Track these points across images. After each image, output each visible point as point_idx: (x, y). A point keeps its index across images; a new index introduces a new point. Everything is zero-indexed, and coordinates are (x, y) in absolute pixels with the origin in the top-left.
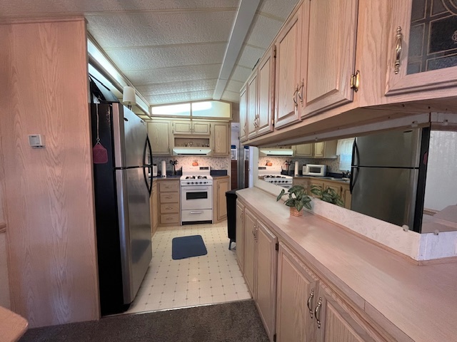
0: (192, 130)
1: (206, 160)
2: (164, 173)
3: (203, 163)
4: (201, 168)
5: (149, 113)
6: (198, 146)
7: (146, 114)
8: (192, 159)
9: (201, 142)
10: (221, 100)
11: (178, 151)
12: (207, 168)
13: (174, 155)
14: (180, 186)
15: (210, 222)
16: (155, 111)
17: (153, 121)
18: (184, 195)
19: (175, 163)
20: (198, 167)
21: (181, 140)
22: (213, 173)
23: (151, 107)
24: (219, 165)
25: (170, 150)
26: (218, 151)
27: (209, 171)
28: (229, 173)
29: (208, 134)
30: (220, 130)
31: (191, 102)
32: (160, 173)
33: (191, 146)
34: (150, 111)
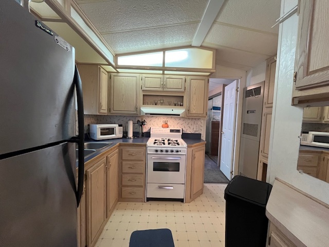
0: (163, 86)
1: (178, 121)
2: (131, 135)
3: (174, 124)
4: (172, 131)
5: (113, 64)
6: (170, 105)
7: (110, 64)
8: (161, 120)
9: (174, 100)
10: (202, 47)
11: (146, 110)
12: (178, 131)
13: (141, 114)
14: (146, 154)
15: (182, 200)
16: (122, 61)
17: (120, 74)
18: (150, 166)
19: (142, 124)
20: (168, 130)
21: (150, 97)
22: (185, 136)
23: (116, 56)
24: (192, 127)
25: (137, 109)
26: (193, 111)
27: (181, 133)
28: (203, 137)
29: (183, 90)
30: (197, 85)
31: (164, 50)
32: (125, 134)
33: (162, 104)
34: (116, 61)
